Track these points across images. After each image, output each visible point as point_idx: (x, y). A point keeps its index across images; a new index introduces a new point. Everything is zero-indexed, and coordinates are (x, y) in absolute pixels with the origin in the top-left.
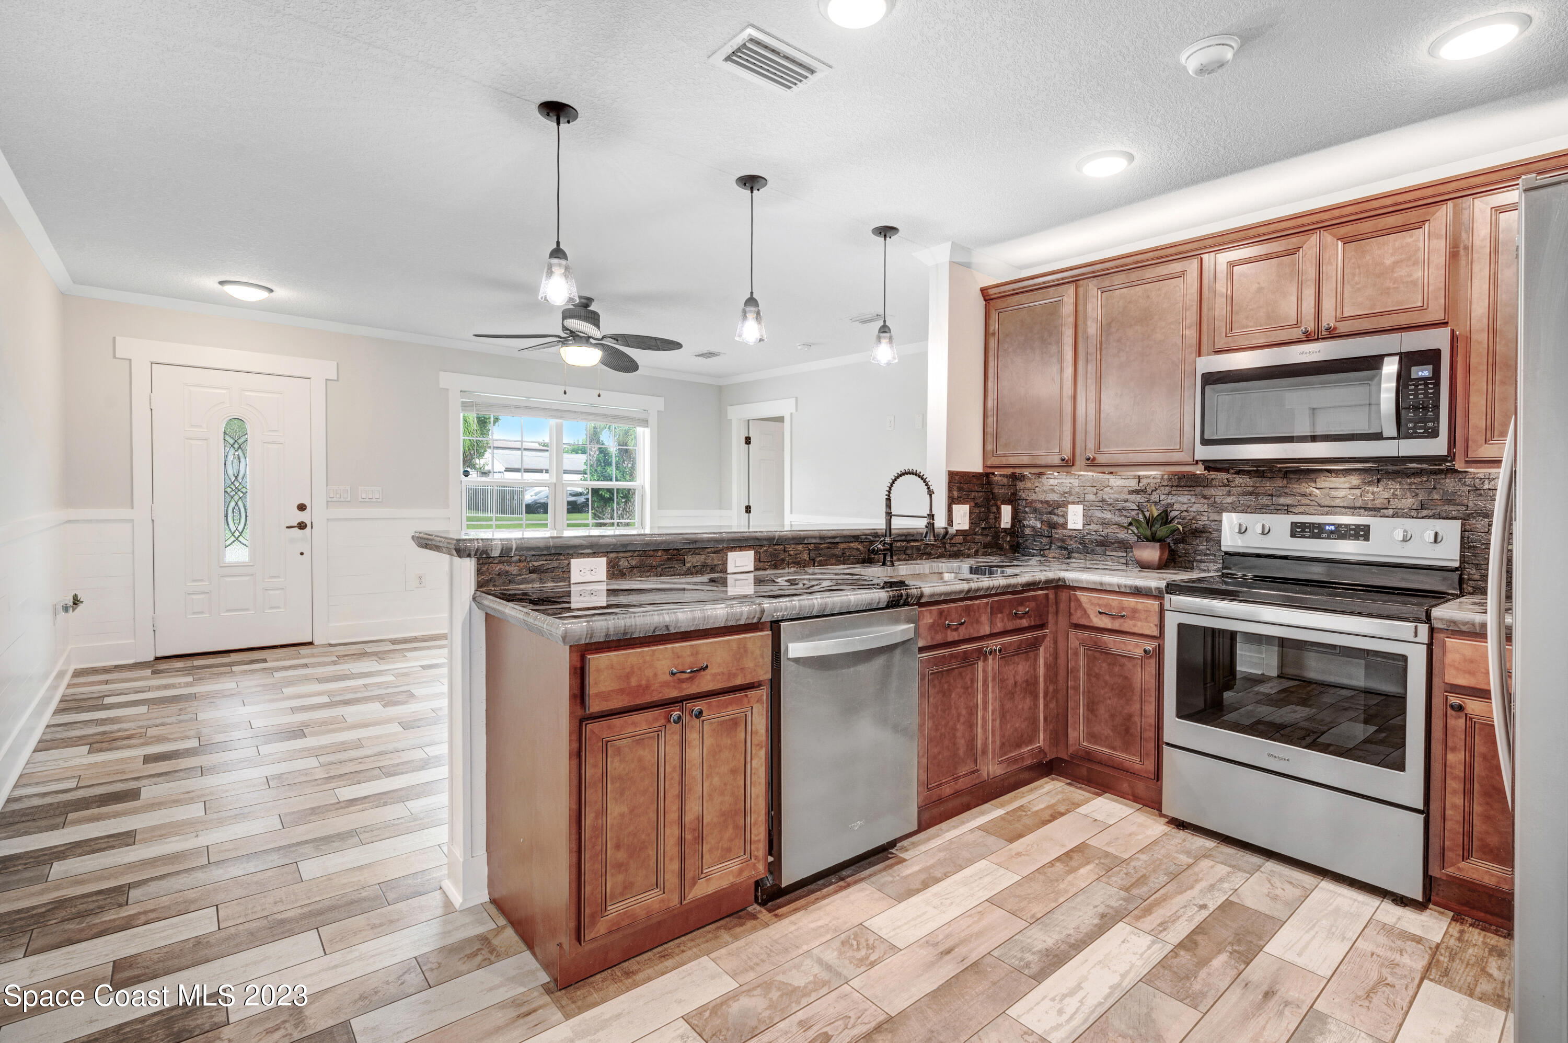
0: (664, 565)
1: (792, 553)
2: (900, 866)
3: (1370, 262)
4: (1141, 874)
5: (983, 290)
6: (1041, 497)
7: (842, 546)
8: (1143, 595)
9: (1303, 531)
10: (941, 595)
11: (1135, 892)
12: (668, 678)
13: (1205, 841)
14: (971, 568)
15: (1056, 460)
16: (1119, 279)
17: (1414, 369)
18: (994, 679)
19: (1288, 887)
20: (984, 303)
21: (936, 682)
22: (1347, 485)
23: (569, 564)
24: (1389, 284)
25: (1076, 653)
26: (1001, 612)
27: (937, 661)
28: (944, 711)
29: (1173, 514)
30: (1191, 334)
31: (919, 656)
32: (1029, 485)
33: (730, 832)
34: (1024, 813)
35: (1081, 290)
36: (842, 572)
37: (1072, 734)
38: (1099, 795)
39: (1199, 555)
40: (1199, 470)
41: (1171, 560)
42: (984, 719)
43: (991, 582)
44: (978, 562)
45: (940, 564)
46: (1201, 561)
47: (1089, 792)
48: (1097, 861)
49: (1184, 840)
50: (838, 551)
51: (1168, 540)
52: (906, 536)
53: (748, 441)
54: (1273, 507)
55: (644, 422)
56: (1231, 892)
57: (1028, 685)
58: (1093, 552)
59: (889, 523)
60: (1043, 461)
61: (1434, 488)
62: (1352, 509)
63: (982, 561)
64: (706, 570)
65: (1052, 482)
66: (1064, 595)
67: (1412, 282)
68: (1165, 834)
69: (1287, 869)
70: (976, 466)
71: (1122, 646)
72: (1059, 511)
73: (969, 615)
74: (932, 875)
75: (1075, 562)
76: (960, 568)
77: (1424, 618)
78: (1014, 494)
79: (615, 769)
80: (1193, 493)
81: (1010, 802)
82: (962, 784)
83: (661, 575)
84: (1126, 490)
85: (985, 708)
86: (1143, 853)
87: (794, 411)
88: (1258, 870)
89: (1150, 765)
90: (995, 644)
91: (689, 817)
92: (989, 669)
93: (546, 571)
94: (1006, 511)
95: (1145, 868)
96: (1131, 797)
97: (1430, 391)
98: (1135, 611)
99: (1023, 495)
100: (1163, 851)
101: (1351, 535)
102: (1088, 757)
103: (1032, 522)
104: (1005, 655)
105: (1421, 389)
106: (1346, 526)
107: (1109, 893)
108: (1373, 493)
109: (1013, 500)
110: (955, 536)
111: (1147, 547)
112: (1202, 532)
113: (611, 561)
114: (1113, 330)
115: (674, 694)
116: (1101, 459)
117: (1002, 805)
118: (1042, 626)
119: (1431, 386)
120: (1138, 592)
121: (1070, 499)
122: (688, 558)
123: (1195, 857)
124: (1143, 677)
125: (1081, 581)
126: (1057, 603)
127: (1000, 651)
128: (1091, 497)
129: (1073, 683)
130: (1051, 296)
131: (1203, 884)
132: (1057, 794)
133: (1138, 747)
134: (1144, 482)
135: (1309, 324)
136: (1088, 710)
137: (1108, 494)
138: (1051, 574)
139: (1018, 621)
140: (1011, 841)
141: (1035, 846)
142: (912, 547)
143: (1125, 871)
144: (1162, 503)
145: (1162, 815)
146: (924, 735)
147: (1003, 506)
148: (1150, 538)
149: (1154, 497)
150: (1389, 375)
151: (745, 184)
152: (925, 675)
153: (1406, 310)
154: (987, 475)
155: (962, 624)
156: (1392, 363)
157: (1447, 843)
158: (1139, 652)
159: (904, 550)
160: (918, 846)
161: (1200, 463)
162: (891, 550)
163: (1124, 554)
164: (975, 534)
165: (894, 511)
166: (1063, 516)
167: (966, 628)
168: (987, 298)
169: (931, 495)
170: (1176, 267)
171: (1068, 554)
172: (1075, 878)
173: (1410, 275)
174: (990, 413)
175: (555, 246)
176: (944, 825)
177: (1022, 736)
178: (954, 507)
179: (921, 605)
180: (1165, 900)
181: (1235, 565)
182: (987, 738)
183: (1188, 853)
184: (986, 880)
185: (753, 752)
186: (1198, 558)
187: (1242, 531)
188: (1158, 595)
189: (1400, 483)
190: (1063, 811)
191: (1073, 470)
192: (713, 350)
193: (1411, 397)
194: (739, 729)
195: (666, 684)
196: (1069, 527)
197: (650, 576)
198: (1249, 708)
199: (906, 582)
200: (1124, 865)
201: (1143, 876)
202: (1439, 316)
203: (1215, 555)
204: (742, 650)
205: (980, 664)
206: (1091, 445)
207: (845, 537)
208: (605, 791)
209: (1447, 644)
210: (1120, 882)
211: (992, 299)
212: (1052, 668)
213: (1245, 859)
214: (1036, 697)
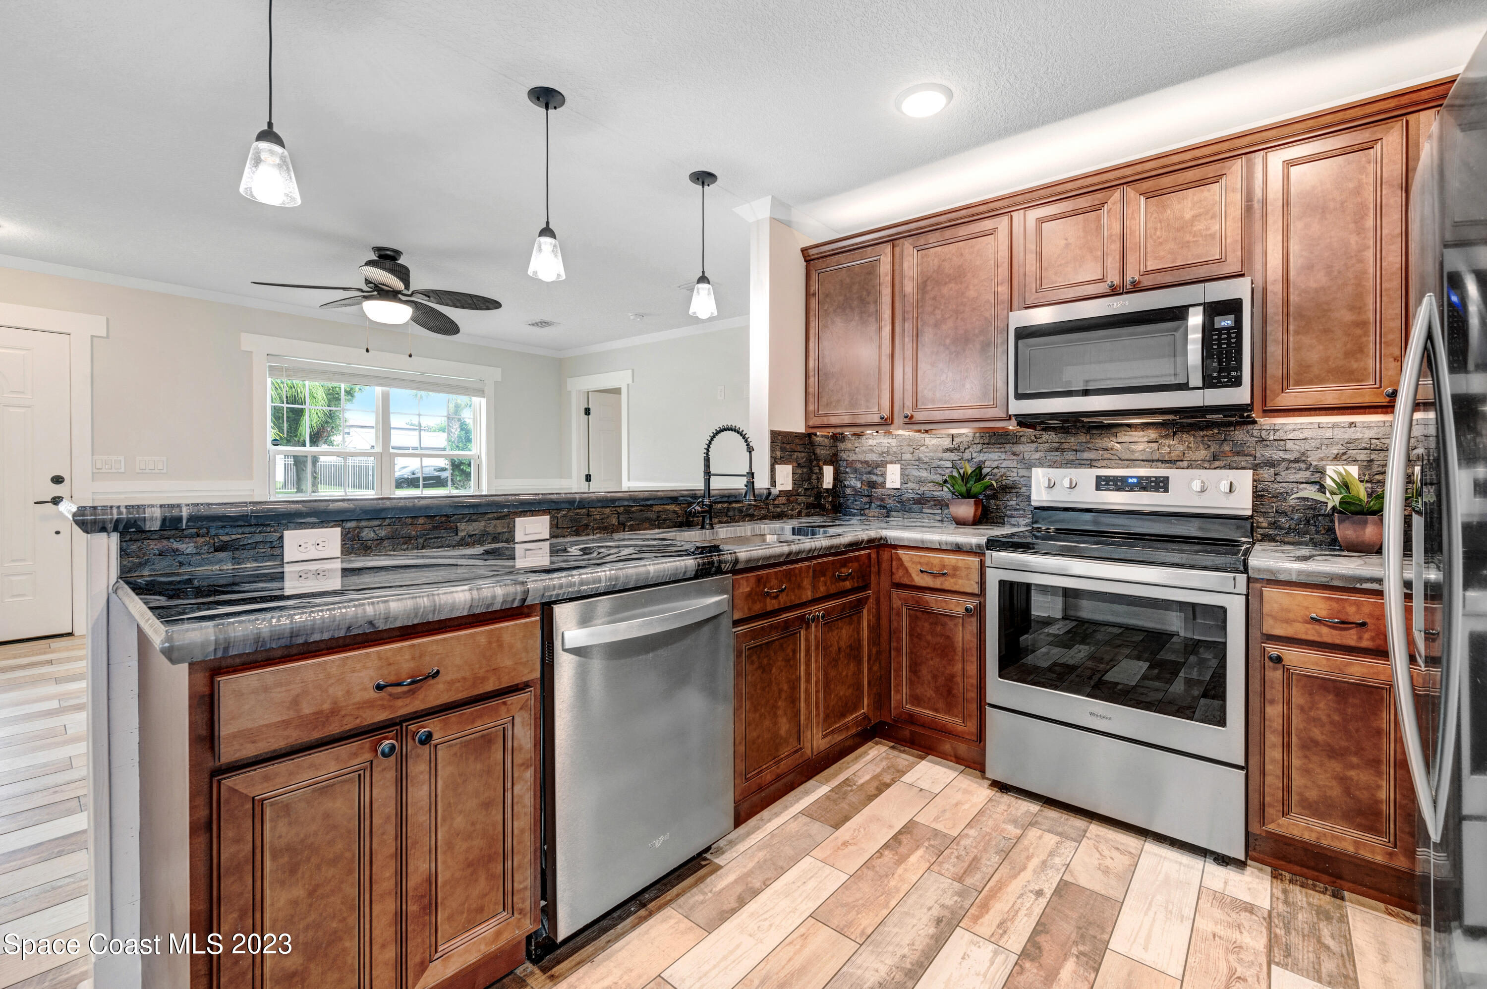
0: (428, 534)
1: (598, 517)
2: (713, 877)
3: (1171, 216)
4: (973, 856)
5: (804, 250)
6: (861, 457)
7: (656, 508)
8: (964, 551)
9: (1107, 484)
10: (758, 560)
11: (969, 881)
12: (373, 694)
13: (1029, 804)
14: (794, 529)
15: (876, 419)
16: (933, 238)
17: (1217, 319)
18: (817, 648)
19: (1115, 854)
20: (805, 264)
21: (754, 658)
22: (1146, 439)
23: (281, 538)
24: (1188, 238)
25: (899, 614)
26: (824, 575)
27: (754, 634)
28: (763, 689)
29: (985, 471)
30: (1003, 289)
31: (734, 630)
32: (849, 446)
33: (482, 884)
34: (849, 788)
35: (897, 250)
36: (657, 536)
37: (895, 697)
38: (922, 758)
39: (1010, 510)
40: (1012, 426)
41: (984, 517)
42: (807, 691)
43: (813, 544)
44: (801, 523)
45: (763, 526)
46: (1012, 516)
47: (913, 755)
48: (926, 844)
49: (1009, 806)
50: (652, 515)
51: (981, 497)
52: (729, 497)
53: (587, 412)
54: (1077, 462)
55: (481, 393)
56: (1063, 869)
57: (851, 650)
58: (910, 511)
59: (708, 482)
60: (862, 420)
61: (1225, 440)
62: (1150, 462)
63: (805, 521)
64: (487, 539)
65: (871, 442)
66: (885, 555)
67: (1210, 235)
68: (990, 800)
69: (1110, 832)
70: (799, 427)
71: (944, 604)
72: (878, 471)
73: (790, 580)
74: (750, 885)
75: (894, 520)
76: (782, 529)
77: (1242, 568)
78: (835, 455)
79: (280, 837)
80: (1003, 450)
81: (835, 775)
82: (784, 766)
83: (423, 548)
84: (940, 448)
85: (808, 681)
86: (972, 827)
87: (630, 382)
88: (1084, 836)
89: (972, 726)
90: (818, 610)
91: (414, 880)
92: (812, 638)
93: (243, 547)
94: (828, 472)
95: (976, 847)
96: (953, 759)
97: (1233, 340)
98: (955, 568)
99: (844, 455)
100: (990, 823)
101: (1152, 487)
102: (911, 719)
103: (853, 482)
104: (830, 621)
105: (1224, 339)
106: (1147, 478)
107: (942, 886)
108: (1169, 446)
109: (834, 460)
110: (778, 496)
111: (962, 504)
112: (1012, 488)
113: (349, 532)
114: (929, 288)
115: (381, 716)
116: (919, 416)
117: (827, 781)
118: (866, 587)
119: (1233, 335)
120: (958, 549)
121: (888, 458)
122: (462, 526)
123: (1022, 826)
124: (963, 635)
125: (902, 539)
126: (879, 563)
127: (823, 617)
128: (907, 456)
129: (895, 644)
130: (870, 255)
131: (1035, 862)
132: (881, 760)
133: (960, 708)
134: (957, 440)
135: (1114, 278)
136: (911, 671)
137: (924, 454)
138: (873, 534)
139: (841, 584)
140: (837, 826)
141: (862, 830)
142: (734, 508)
143: (956, 854)
144: (975, 460)
145: (984, 777)
146: (741, 720)
147: (825, 467)
148: (965, 494)
149: (967, 455)
150: (1195, 327)
151: (538, 99)
152: (742, 652)
153: (1206, 263)
154: (809, 435)
155: (783, 590)
156: (1195, 315)
157: (1267, 799)
158: (960, 611)
159: (725, 512)
160: (735, 845)
161: (1013, 418)
162: (709, 512)
163: (940, 512)
164: (798, 494)
165: (713, 470)
166: (882, 475)
167: (787, 595)
168: (808, 258)
169: (750, 452)
170: (988, 224)
171: (887, 512)
172: (905, 870)
173: (1208, 229)
174: (811, 373)
175: (265, 127)
176: (765, 813)
177: (846, 704)
178: (777, 466)
179: (734, 572)
180: (1000, 888)
181: (1044, 519)
182: (810, 712)
183: (1015, 822)
184: (811, 884)
185: (516, 775)
186: (1009, 513)
187: (1051, 486)
188: (978, 552)
189: (1194, 436)
190: (888, 781)
191: (892, 428)
192: (547, 319)
193: (1215, 347)
194: (493, 748)
195: (370, 704)
196: (888, 486)
197: (407, 549)
198: (1043, 650)
199: (721, 547)
200: (954, 845)
201: (975, 859)
202: (1236, 268)
203: (1024, 510)
204: (494, 645)
205: (803, 632)
206: (909, 403)
207: (662, 498)
208: (258, 874)
209: (1265, 593)
210: (952, 869)
211: (812, 260)
212: (875, 629)
213: (1070, 823)
214: (859, 662)
